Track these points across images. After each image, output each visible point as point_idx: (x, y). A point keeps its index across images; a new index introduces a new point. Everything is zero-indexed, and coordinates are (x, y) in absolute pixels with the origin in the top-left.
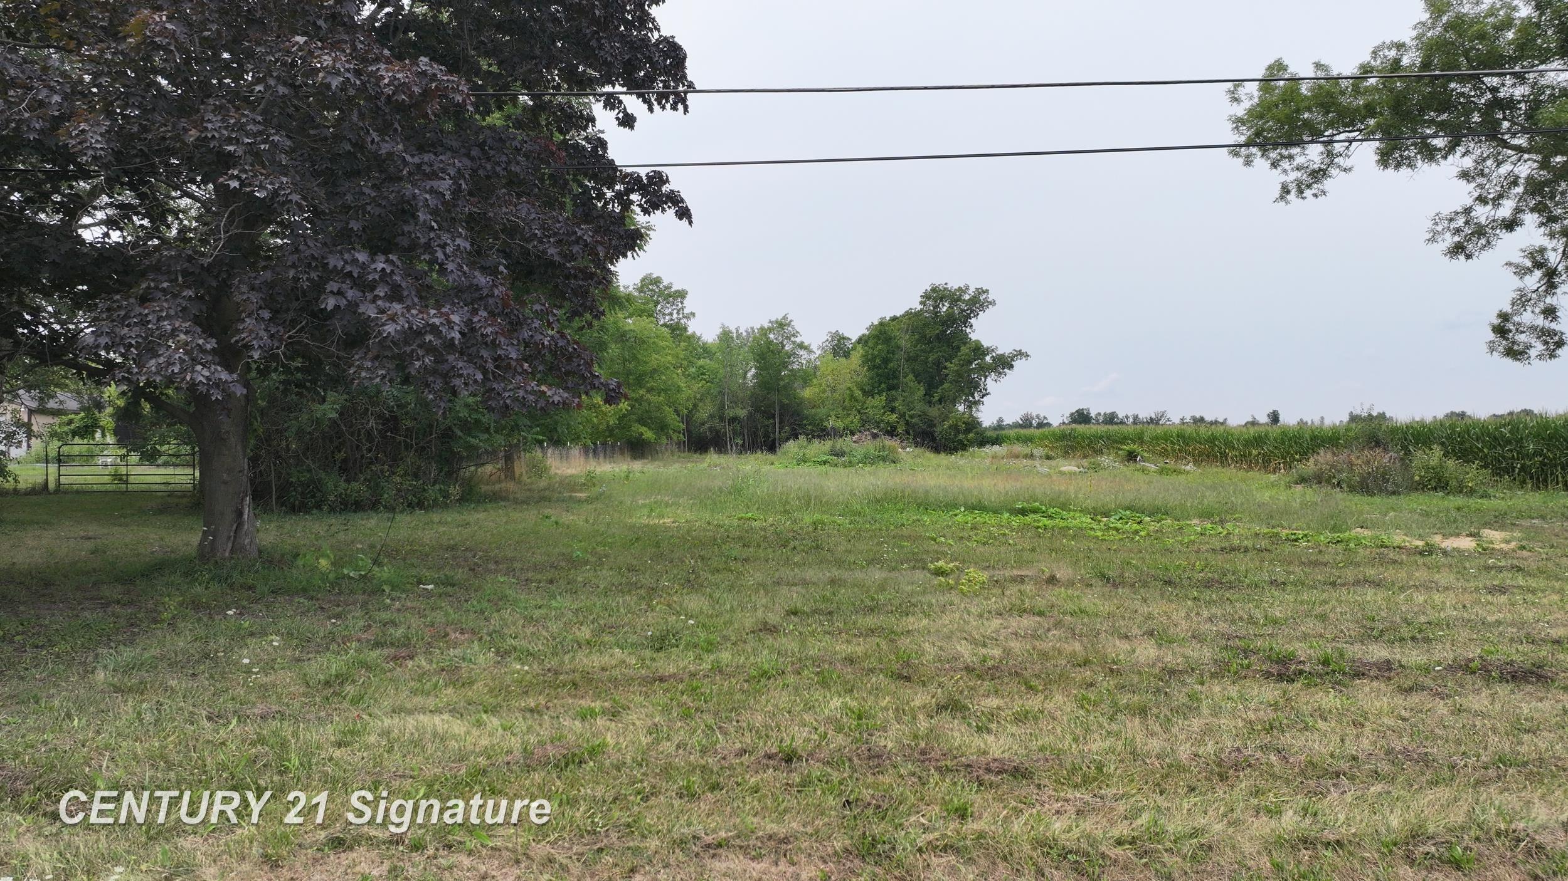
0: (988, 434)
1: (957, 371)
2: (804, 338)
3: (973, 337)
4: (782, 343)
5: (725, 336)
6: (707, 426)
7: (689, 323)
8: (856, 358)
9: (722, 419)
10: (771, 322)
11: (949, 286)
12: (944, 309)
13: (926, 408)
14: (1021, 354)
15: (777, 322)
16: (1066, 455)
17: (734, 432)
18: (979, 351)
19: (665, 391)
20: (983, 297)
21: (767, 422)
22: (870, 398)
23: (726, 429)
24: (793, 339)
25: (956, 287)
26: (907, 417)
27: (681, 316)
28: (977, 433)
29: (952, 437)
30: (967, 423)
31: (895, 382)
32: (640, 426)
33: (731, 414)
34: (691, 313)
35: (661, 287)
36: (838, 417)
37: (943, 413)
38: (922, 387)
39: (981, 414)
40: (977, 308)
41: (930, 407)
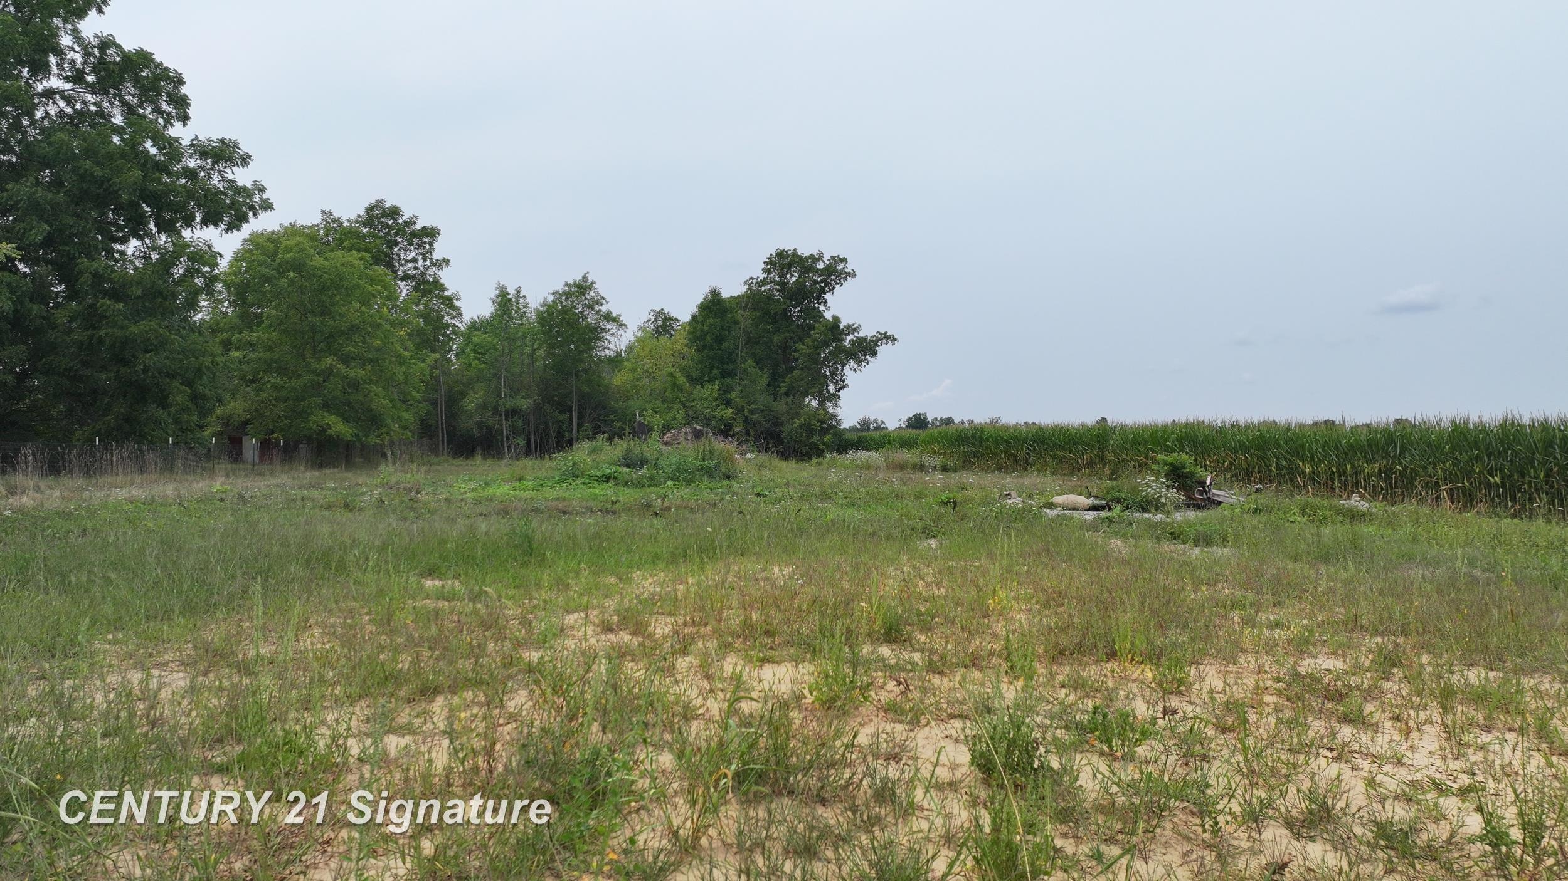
0: (848, 436)
1: (809, 355)
2: (612, 306)
3: (828, 316)
4: (581, 313)
6: (475, 420)
8: (680, 341)
9: (495, 411)
10: (567, 285)
11: (799, 253)
12: (794, 279)
13: (771, 400)
14: (886, 338)
15: (574, 284)
17: (514, 431)
18: (835, 329)
20: (840, 267)
21: (562, 417)
22: (699, 387)
23: (501, 425)
24: (596, 307)
25: (807, 254)
26: (746, 411)
27: (428, 263)
28: (835, 434)
29: (804, 439)
30: (822, 422)
31: (731, 367)
32: (326, 414)
33: (509, 404)
34: (444, 260)
35: (400, 221)
36: (656, 412)
37: (791, 409)
38: (766, 376)
39: (838, 411)
40: (833, 280)
41: (776, 400)
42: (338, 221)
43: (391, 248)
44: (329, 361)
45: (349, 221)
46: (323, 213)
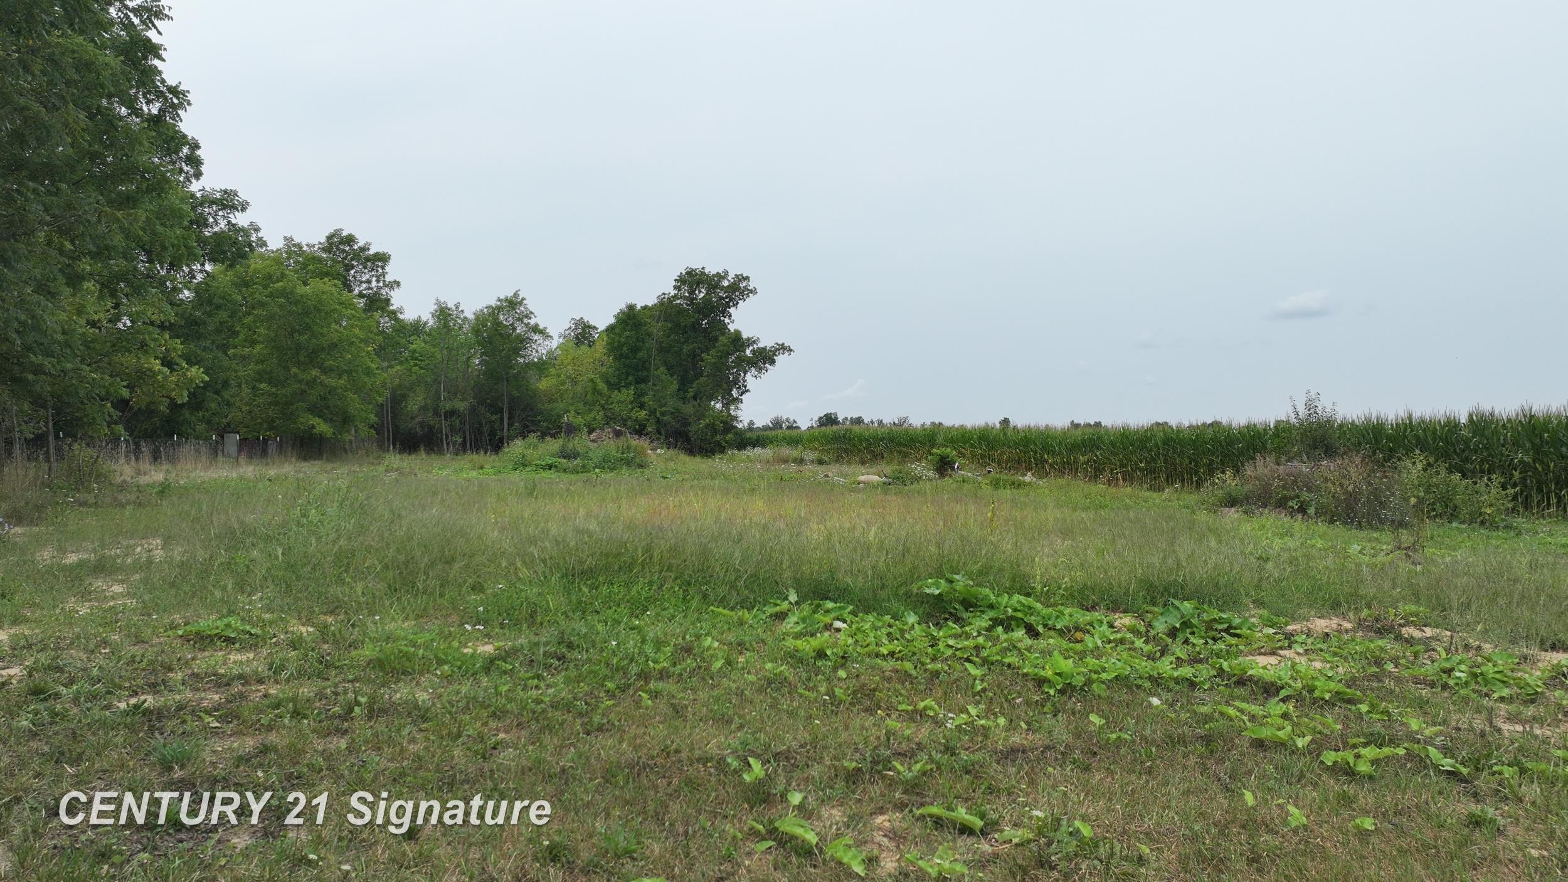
1: (715, 363)
2: (540, 319)
3: (732, 327)
4: (512, 325)
5: (443, 313)
6: (418, 420)
7: (392, 293)
8: (600, 349)
9: (436, 413)
10: (499, 300)
11: (706, 271)
12: (702, 295)
13: (680, 404)
14: (783, 348)
15: (506, 300)
16: (838, 459)
17: (453, 430)
18: (738, 342)
19: (349, 372)
20: (743, 284)
21: (494, 417)
22: (616, 392)
23: (441, 424)
24: (525, 321)
25: (714, 272)
26: (658, 414)
27: (381, 284)
28: (736, 434)
29: (708, 437)
30: (725, 423)
31: (645, 374)
32: (311, 417)
33: (448, 406)
34: (395, 282)
35: (356, 247)
36: (578, 414)
37: (698, 411)
38: (676, 381)
39: (739, 413)
40: (737, 296)
41: (684, 403)
42: (299, 246)
43: (348, 271)
44: (315, 372)
45: (308, 245)
46: (286, 238)
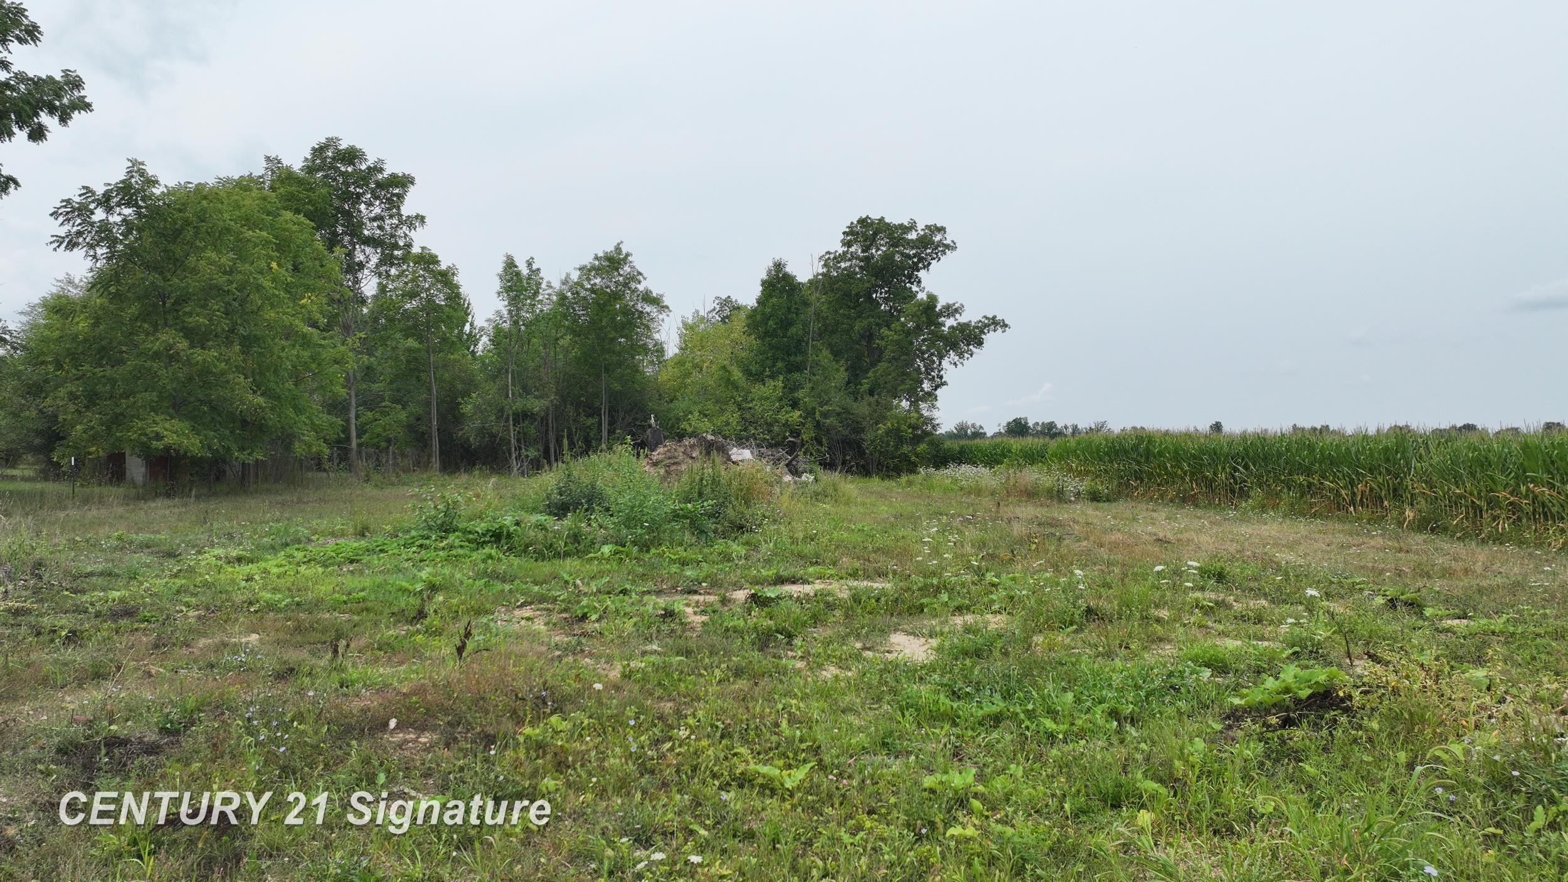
0: (948, 444)
1: (898, 343)
3: (922, 296)
4: (617, 293)
6: (477, 426)
7: (413, 231)
8: (739, 323)
9: (500, 414)
10: (597, 257)
11: (886, 220)
12: (880, 253)
13: (849, 402)
14: (995, 323)
15: (605, 257)
17: (526, 438)
18: (930, 312)
20: (938, 238)
21: (588, 422)
22: (758, 384)
23: (508, 432)
24: (633, 285)
25: (896, 222)
26: (817, 415)
27: (397, 221)
28: (931, 442)
29: (891, 449)
30: (914, 427)
31: (799, 358)
33: (519, 405)
34: (417, 217)
35: (362, 166)
36: (705, 416)
37: (875, 411)
38: (842, 369)
39: (936, 414)
40: (929, 254)
41: (856, 399)
43: (350, 203)
